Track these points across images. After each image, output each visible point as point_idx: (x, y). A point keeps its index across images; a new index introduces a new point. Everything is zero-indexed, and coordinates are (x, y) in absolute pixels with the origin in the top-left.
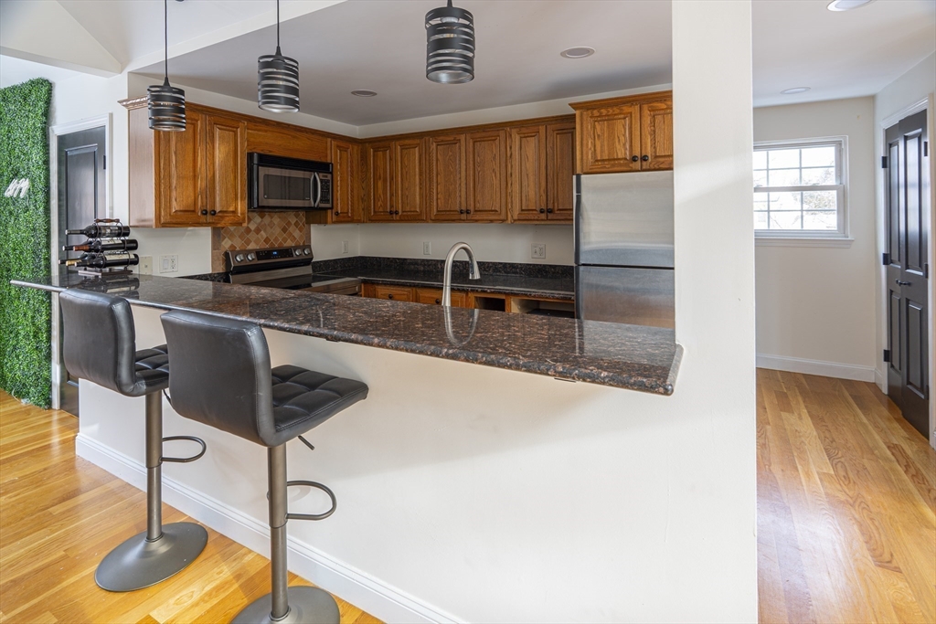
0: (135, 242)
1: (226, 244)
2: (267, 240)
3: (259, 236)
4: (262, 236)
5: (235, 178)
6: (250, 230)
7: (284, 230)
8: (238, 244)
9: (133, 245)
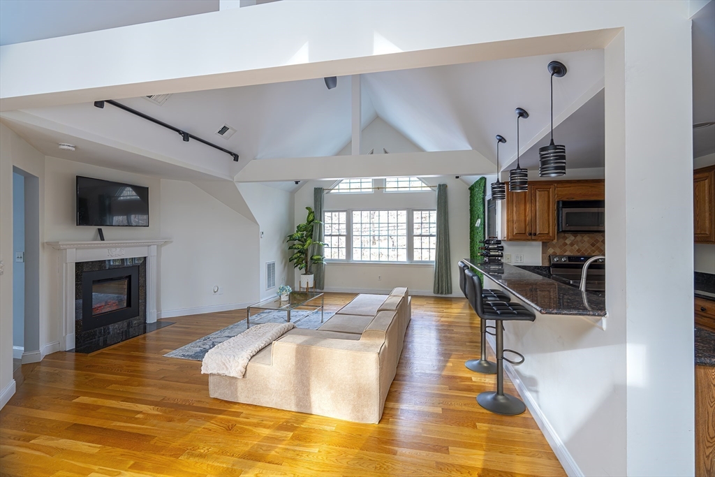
0: (502, 247)
1: (551, 251)
2: (579, 251)
3: (573, 248)
4: (575, 248)
5: (548, 215)
6: (567, 244)
7: (593, 245)
8: (558, 251)
9: (502, 249)
